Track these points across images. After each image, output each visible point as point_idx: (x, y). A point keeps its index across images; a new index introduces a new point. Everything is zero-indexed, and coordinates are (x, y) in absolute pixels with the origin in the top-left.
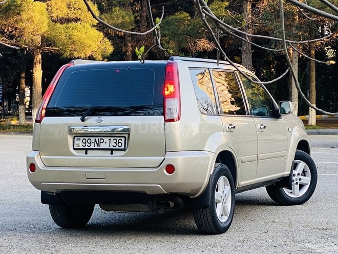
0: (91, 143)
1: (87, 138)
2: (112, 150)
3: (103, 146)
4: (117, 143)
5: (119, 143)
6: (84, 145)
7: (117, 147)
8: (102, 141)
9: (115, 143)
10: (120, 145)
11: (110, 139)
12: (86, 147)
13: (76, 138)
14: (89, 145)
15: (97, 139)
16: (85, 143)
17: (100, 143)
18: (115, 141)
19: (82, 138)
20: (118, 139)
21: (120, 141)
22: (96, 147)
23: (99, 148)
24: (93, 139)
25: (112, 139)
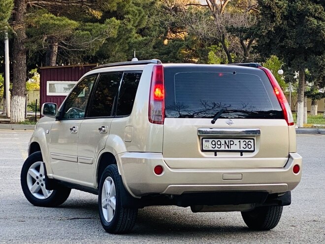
0: (220, 145)
1: (216, 140)
2: (241, 152)
3: (233, 148)
4: (247, 145)
5: (248, 145)
6: (214, 146)
7: (247, 149)
8: (232, 143)
9: (245, 145)
10: (250, 146)
11: (240, 141)
12: (216, 149)
13: (204, 140)
14: (219, 146)
15: (227, 140)
16: (215, 144)
17: (231, 144)
18: (245, 143)
19: (211, 140)
20: (247, 141)
21: (249, 143)
22: (227, 149)
23: (229, 149)
24: (223, 141)
25: (242, 141)
